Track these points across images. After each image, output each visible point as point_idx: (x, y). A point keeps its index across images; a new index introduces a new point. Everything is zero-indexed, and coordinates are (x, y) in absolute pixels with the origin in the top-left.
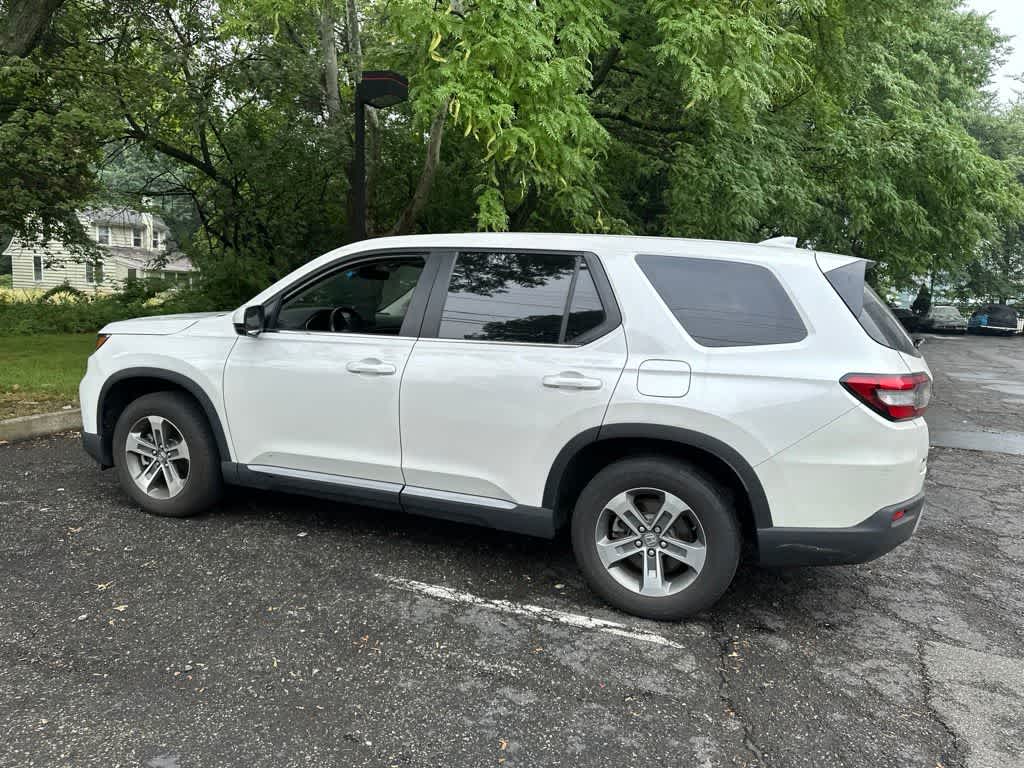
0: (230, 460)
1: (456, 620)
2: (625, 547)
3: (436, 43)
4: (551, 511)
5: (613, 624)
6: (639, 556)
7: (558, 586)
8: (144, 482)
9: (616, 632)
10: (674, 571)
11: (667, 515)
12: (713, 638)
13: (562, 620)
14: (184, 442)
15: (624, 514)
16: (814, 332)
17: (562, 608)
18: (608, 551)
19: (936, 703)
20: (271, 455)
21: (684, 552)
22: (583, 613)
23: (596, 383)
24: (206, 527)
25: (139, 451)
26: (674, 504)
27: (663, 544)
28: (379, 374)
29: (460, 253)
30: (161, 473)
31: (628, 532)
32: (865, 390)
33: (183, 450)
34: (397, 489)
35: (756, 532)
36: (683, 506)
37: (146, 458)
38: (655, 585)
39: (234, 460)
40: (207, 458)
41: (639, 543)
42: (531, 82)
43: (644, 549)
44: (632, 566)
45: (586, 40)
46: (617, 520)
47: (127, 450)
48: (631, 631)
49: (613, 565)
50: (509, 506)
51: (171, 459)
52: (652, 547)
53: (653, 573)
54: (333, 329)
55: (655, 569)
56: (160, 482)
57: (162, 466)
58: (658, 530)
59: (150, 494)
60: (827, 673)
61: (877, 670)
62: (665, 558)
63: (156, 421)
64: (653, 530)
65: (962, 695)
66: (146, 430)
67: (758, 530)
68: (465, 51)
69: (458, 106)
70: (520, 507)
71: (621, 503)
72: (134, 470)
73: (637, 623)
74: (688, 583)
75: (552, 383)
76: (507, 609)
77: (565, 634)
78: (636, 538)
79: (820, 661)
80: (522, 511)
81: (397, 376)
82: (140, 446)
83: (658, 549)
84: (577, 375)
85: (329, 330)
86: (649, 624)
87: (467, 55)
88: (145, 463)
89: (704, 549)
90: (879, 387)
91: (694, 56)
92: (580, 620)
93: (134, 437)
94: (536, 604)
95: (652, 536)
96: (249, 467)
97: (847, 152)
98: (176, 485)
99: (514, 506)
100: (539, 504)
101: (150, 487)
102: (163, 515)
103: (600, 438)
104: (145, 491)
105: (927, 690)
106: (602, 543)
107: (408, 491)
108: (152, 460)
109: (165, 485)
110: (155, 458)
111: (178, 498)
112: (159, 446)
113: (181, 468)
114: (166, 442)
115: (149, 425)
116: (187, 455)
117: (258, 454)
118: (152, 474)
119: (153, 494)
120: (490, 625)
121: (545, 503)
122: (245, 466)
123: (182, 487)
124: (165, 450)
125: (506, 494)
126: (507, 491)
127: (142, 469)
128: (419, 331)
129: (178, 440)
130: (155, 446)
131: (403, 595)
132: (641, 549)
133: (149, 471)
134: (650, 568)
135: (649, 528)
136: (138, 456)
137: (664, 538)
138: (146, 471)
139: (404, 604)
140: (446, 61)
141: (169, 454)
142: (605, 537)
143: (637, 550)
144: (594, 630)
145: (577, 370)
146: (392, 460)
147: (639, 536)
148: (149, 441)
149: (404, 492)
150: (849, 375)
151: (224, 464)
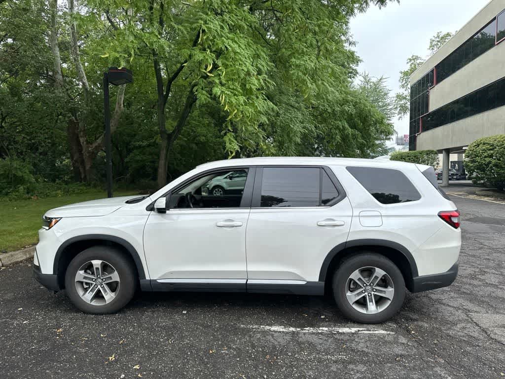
0: (145, 278)
1: (299, 341)
2: (358, 294)
3: (210, 68)
4: (324, 282)
5: (361, 329)
6: (365, 297)
7: (322, 317)
8: (87, 297)
9: (365, 332)
10: (379, 301)
11: (376, 277)
12: (400, 327)
13: (340, 331)
14: (116, 272)
16: (424, 196)
17: (335, 326)
18: (352, 297)
19: (492, 336)
20: (172, 273)
21: (384, 292)
22: (345, 327)
23: (343, 223)
24: (130, 315)
25: (84, 280)
26: (379, 272)
27: (374, 290)
28: (233, 227)
30: (99, 291)
31: (359, 287)
32: (446, 218)
33: (115, 277)
34: (244, 282)
35: (413, 279)
36: (383, 273)
37: (87, 284)
38: (372, 309)
39: (147, 278)
40: (130, 278)
41: (364, 291)
42: (252, 86)
43: (367, 294)
44: (362, 303)
45: (265, 68)
46: (352, 282)
47: (76, 280)
48: (370, 330)
50: (304, 283)
51: (105, 282)
53: (371, 303)
54: (192, 206)
56: (98, 296)
57: (99, 287)
58: (372, 284)
59: (92, 303)
60: (451, 332)
61: (464, 328)
62: (375, 296)
63: (97, 263)
64: (370, 285)
65: (497, 331)
67: (414, 278)
68: (223, 72)
69: (224, 97)
70: (308, 282)
71: (355, 275)
72: (80, 292)
73: (368, 327)
74: (388, 303)
76: (314, 331)
77: (347, 337)
78: (362, 289)
79: (443, 329)
80: (310, 285)
82: (85, 278)
83: (373, 293)
84: (333, 220)
86: (374, 326)
87: (224, 74)
88: (85, 286)
89: (393, 289)
90: (452, 216)
91: (307, 75)
92: (346, 330)
93: (80, 274)
94: (323, 327)
95: (369, 287)
96: (158, 281)
97: (327, 109)
98: (109, 296)
99: (306, 282)
100: (317, 280)
102: (102, 314)
103: (346, 247)
104: (89, 302)
105: (486, 333)
106: (349, 294)
107: (250, 282)
108: (92, 284)
109: (103, 297)
110: (94, 283)
111: (112, 303)
112: (97, 276)
113: (113, 287)
114: (103, 274)
115: (91, 266)
116: (118, 279)
117: (163, 274)
118: (93, 292)
119: (94, 303)
120: (315, 339)
121: (320, 279)
122: (155, 280)
123: (114, 297)
124: (102, 278)
125: (302, 278)
126: (302, 276)
127: (86, 290)
128: (251, 205)
129: (112, 271)
130: (95, 276)
131: (265, 333)
132: (365, 294)
133: (91, 291)
134: (369, 302)
135: (368, 284)
136: (82, 283)
137: (375, 288)
138: (89, 291)
139: (270, 337)
140: (213, 75)
141: (104, 280)
142: (349, 292)
143: (363, 295)
144: (356, 333)
145: (332, 218)
146: (241, 267)
147: (364, 288)
148: (89, 274)
149: (248, 283)
150: (440, 212)
151: (141, 281)
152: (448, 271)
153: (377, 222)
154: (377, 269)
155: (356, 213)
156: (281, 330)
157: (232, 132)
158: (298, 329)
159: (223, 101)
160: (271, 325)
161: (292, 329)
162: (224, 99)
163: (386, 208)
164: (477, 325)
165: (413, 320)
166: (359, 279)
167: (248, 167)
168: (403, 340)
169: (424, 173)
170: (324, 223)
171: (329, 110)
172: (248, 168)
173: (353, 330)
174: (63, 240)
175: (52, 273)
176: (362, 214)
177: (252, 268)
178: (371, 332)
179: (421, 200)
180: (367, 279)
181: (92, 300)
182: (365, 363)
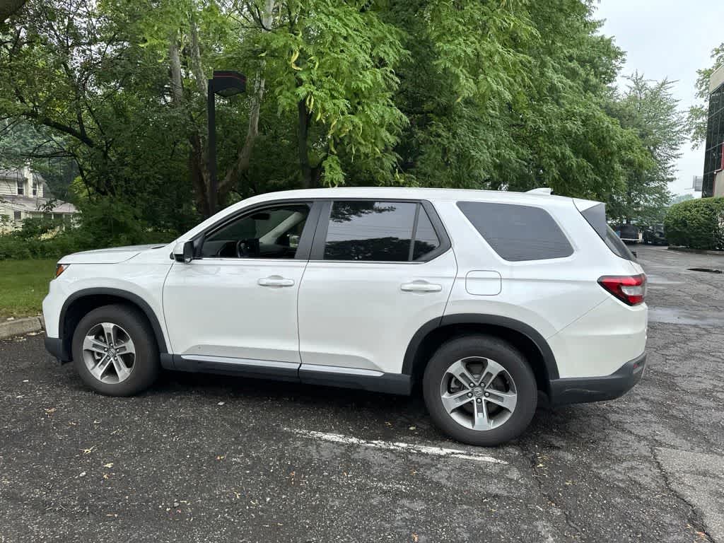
0: (167, 352)
1: (352, 457)
2: (461, 398)
3: (295, 57)
4: (410, 376)
5: (458, 451)
6: (471, 403)
7: (412, 428)
8: (98, 372)
9: (461, 456)
10: (495, 412)
11: (489, 374)
12: (523, 455)
13: (424, 451)
14: (131, 341)
15: (460, 375)
16: (579, 250)
17: (419, 443)
18: (450, 401)
19: (674, 486)
20: (199, 347)
21: (501, 399)
22: (435, 445)
23: (438, 288)
24: (149, 401)
25: (94, 349)
26: (494, 367)
27: (487, 394)
28: (281, 286)
29: (335, 202)
30: (111, 365)
31: (462, 387)
32: (613, 286)
33: (130, 347)
34: (296, 366)
35: (549, 382)
36: (500, 368)
37: (99, 354)
38: (482, 423)
39: (170, 352)
40: (148, 351)
41: (470, 394)
42: (360, 85)
43: (474, 398)
44: (466, 411)
45: (391, 57)
46: (454, 379)
47: (84, 349)
48: (470, 455)
49: (453, 411)
50: (379, 374)
51: (120, 353)
52: (479, 396)
53: (480, 414)
54: (239, 255)
55: (482, 412)
56: (111, 371)
57: (112, 359)
58: (483, 385)
59: (103, 381)
60: (603, 473)
61: (632, 468)
62: (488, 403)
63: (108, 327)
64: (480, 385)
65: (688, 480)
66: (99, 333)
67: (551, 381)
68: (315, 64)
69: (313, 100)
70: (386, 374)
71: (456, 368)
72: (90, 363)
73: (472, 450)
74: (507, 417)
75: (408, 289)
76: (384, 447)
77: (428, 461)
78: (468, 391)
79: (595, 465)
80: (388, 378)
81: (295, 287)
82: (95, 346)
83: (484, 398)
84: (425, 283)
85: (236, 257)
86: (481, 449)
87: (317, 66)
88: (97, 357)
89: (516, 395)
90: (622, 284)
91: (461, 68)
92: (434, 450)
93: (90, 340)
94: (402, 442)
95: (479, 389)
96: (182, 357)
97: (540, 127)
98: (123, 373)
99: (382, 374)
100: (399, 371)
101: (103, 376)
102: (113, 395)
103: (442, 324)
104: (99, 378)
105: (666, 479)
106: (445, 396)
107: (304, 367)
108: (103, 355)
109: (115, 374)
110: (106, 354)
111: (126, 382)
112: (110, 345)
113: (127, 360)
114: (116, 342)
115: (102, 330)
116: (133, 351)
117: (189, 347)
118: (104, 366)
119: (105, 380)
120: (376, 458)
121: (404, 371)
122: (179, 355)
123: (129, 374)
124: (115, 347)
125: (376, 366)
126: (376, 363)
127: (97, 361)
128: (310, 257)
129: (126, 340)
130: (107, 345)
131: (309, 441)
132: (472, 399)
133: (102, 364)
134: (478, 412)
135: (477, 384)
136: (92, 352)
137: (487, 390)
138: (99, 364)
140: (301, 69)
141: (118, 350)
142: (447, 392)
143: (469, 400)
144: (447, 456)
145: (425, 279)
146: (292, 346)
147: (470, 390)
148: (101, 341)
149: (301, 368)
150: (602, 277)
151: (163, 356)
152: (614, 374)
153: (493, 287)
155: (462, 273)
156: (341, 440)
157: (336, 155)
158: (362, 441)
159: (312, 107)
160: (325, 431)
161: (354, 440)
163: (512, 268)
164: (659, 466)
165: (552, 447)
166: (463, 375)
167: (311, 201)
168: (515, 474)
169: (585, 214)
170: (410, 286)
171: (544, 128)
173: (445, 451)
175: (58, 337)
176: (470, 275)
177: (305, 348)
178: (471, 458)
180: (474, 376)
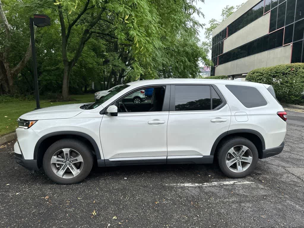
0: (101, 159)
2: (232, 162)
3: (127, 17)
4: (213, 156)
5: (235, 182)
7: (209, 176)
8: (60, 173)
11: (243, 151)
12: (255, 179)
13: (225, 184)
14: (80, 155)
16: (269, 103)
17: (220, 181)
18: (229, 163)
20: (119, 154)
22: (225, 181)
23: (226, 120)
24: (91, 183)
28: (159, 124)
30: (68, 169)
31: (233, 157)
32: (281, 115)
33: (80, 159)
34: (165, 158)
35: (262, 151)
36: (247, 149)
37: (58, 164)
38: (240, 169)
40: (90, 160)
41: (235, 160)
43: (237, 161)
46: (231, 155)
47: (51, 163)
48: (240, 182)
49: (230, 167)
50: (201, 157)
56: (68, 172)
57: (68, 166)
58: (240, 155)
59: (64, 177)
60: (283, 180)
62: (242, 162)
63: (66, 150)
67: (263, 151)
70: (204, 156)
71: (232, 150)
72: (55, 171)
73: (240, 180)
74: (249, 166)
76: (210, 185)
77: (231, 187)
79: (277, 178)
80: (205, 158)
81: (166, 124)
82: (58, 161)
83: (240, 160)
87: (136, 22)
88: (58, 166)
89: (252, 158)
90: (283, 114)
93: (54, 159)
95: (238, 157)
96: (110, 160)
98: (76, 172)
100: (209, 155)
102: (70, 184)
103: (228, 134)
104: (61, 177)
106: (227, 162)
107: (169, 158)
108: (62, 165)
109: (71, 172)
110: (64, 164)
111: (78, 176)
112: (66, 159)
113: (78, 166)
114: (70, 157)
115: (62, 152)
116: (82, 160)
117: (113, 155)
118: (64, 170)
119: (65, 177)
120: (213, 190)
121: (211, 154)
122: (108, 160)
123: (80, 172)
124: (70, 160)
125: (200, 154)
127: (58, 169)
128: (169, 110)
129: (77, 155)
130: (65, 159)
133: (62, 169)
134: (239, 165)
135: (238, 155)
136: (55, 164)
137: (242, 157)
138: (60, 170)
139: (187, 191)
140: (128, 22)
141: (71, 161)
142: (227, 160)
143: (235, 162)
144: (234, 184)
145: (219, 117)
146: (164, 149)
147: (236, 158)
148: (60, 158)
149: (168, 158)
150: (278, 112)
151: (98, 161)
152: (280, 145)
153: (245, 118)
154: (244, 147)
155: (233, 114)
156: (191, 186)
157: (138, 61)
158: (201, 184)
160: (183, 183)
161: (197, 185)
162: (137, 39)
163: (250, 110)
166: (234, 153)
169: (268, 89)
170: (214, 120)
172: (165, 86)
173: (232, 182)
174: (41, 136)
175: (33, 159)
176: (236, 114)
177: (170, 149)
178: (242, 183)
179: (267, 105)
180: (237, 152)
181: (63, 175)
182: (249, 202)
